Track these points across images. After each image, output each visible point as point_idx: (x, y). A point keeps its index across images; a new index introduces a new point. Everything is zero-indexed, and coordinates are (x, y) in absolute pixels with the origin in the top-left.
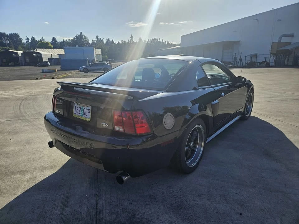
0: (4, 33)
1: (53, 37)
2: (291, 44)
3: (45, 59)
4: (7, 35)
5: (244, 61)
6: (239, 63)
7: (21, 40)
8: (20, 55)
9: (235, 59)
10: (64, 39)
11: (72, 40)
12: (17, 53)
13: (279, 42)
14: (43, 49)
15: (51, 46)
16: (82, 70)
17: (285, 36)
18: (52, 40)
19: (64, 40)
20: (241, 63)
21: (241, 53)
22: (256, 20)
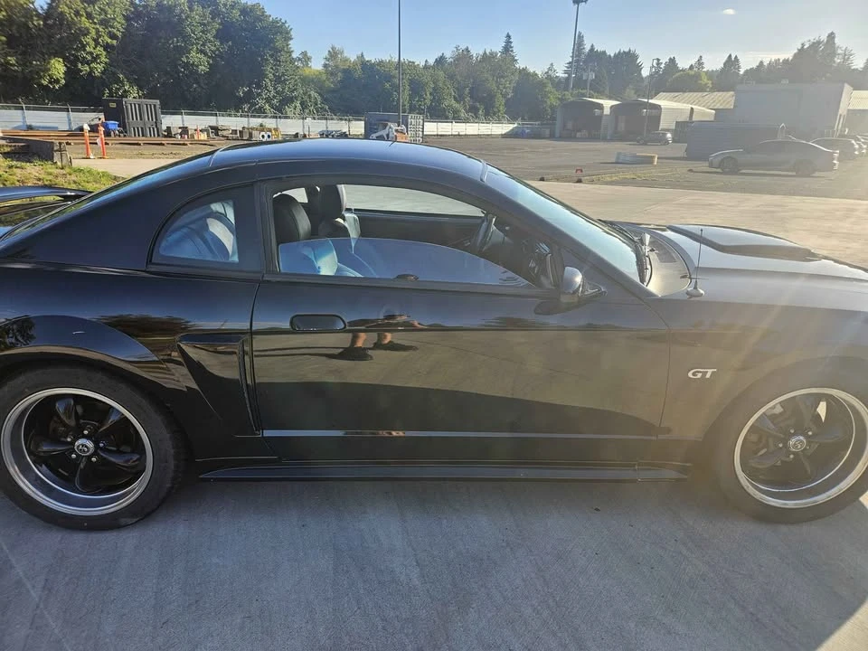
0: (604, 53)
1: (730, 56)
3: (666, 123)
4: (610, 56)
7: (639, 68)
8: (607, 111)
10: (764, 60)
11: (786, 61)
12: (600, 107)
14: (677, 94)
15: (706, 84)
16: (716, 161)
18: (725, 64)
19: (761, 62)
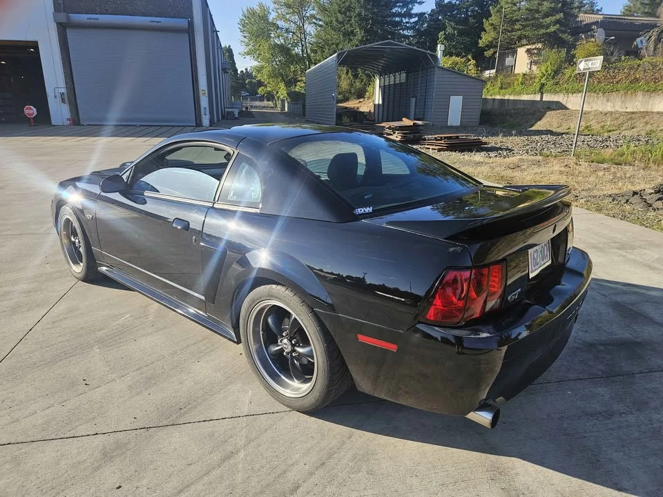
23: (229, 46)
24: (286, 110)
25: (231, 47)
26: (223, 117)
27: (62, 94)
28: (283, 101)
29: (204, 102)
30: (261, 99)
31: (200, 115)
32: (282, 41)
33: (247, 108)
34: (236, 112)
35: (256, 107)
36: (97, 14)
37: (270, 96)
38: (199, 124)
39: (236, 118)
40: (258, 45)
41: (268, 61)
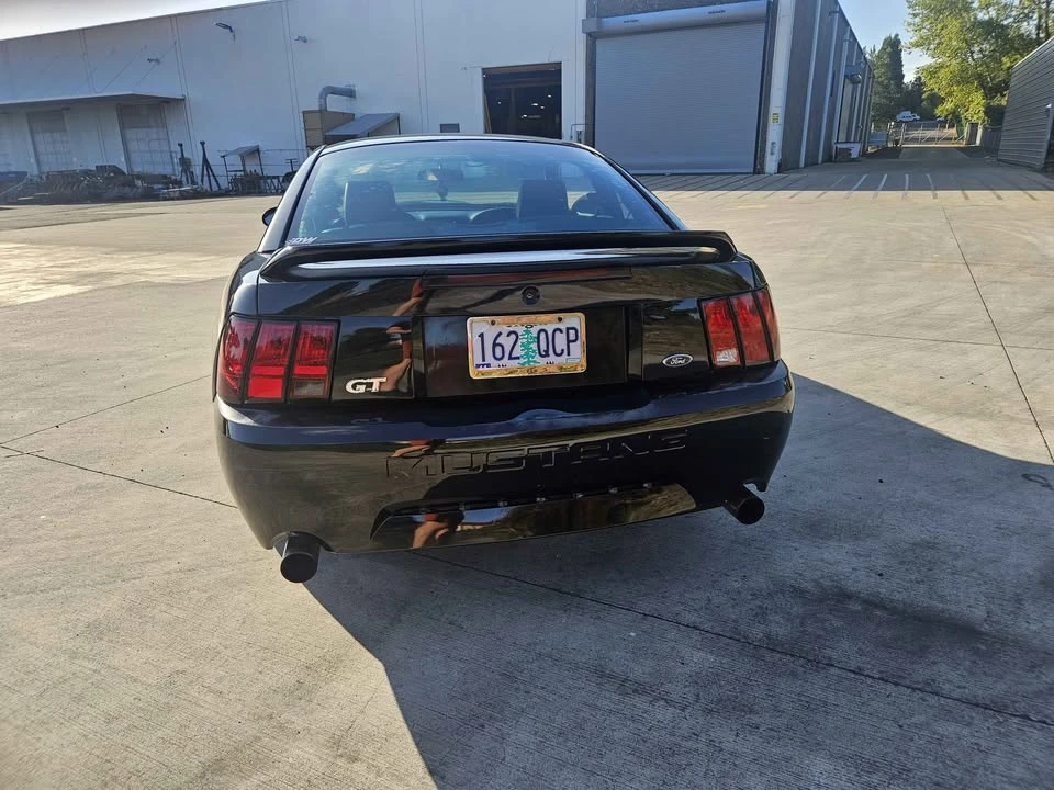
2: (353, 119)
5: (218, 170)
6: (206, 178)
9: (185, 163)
13: (323, 111)
17: (334, 91)
20: (212, 177)
21: (203, 143)
22: (226, 27)
23: (897, 35)
24: (978, 142)
25: (900, 37)
26: (829, 159)
27: (579, 133)
28: (974, 126)
29: (775, 133)
30: (942, 125)
31: (764, 156)
32: (993, 13)
33: (897, 142)
34: (855, 150)
35: (915, 140)
36: (638, 13)
37: (955, 119)
38: (758, 169)
39: (854, 160)
40: (939, 26)
41: (956, 53)
